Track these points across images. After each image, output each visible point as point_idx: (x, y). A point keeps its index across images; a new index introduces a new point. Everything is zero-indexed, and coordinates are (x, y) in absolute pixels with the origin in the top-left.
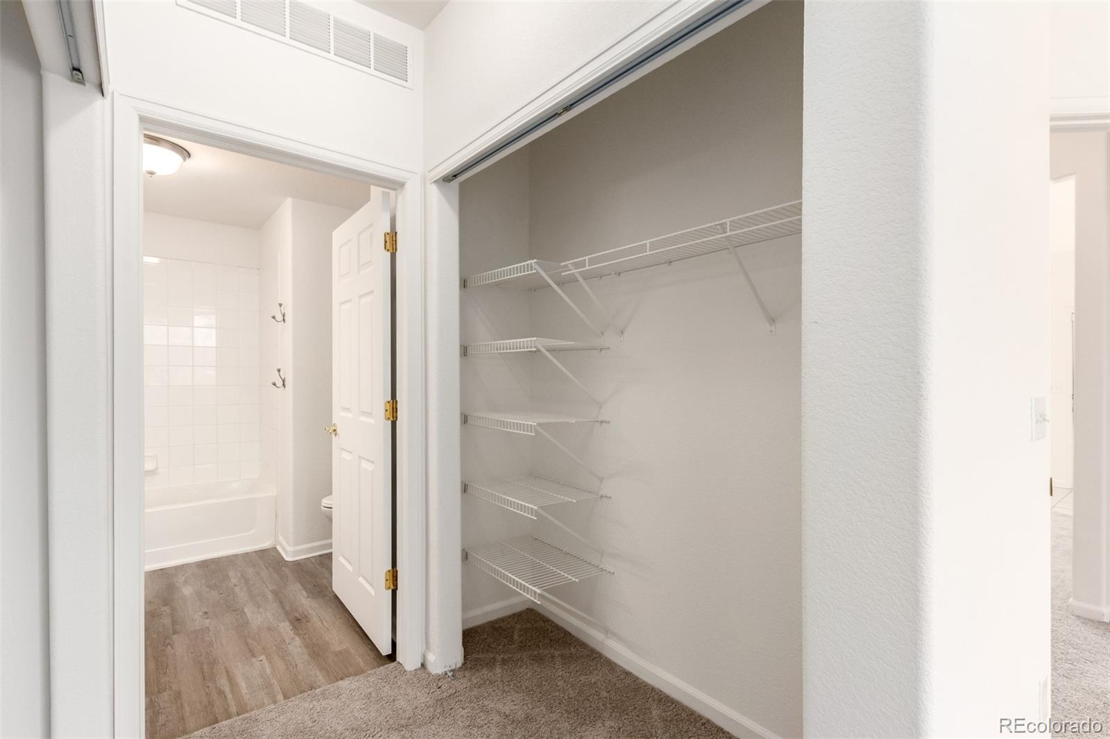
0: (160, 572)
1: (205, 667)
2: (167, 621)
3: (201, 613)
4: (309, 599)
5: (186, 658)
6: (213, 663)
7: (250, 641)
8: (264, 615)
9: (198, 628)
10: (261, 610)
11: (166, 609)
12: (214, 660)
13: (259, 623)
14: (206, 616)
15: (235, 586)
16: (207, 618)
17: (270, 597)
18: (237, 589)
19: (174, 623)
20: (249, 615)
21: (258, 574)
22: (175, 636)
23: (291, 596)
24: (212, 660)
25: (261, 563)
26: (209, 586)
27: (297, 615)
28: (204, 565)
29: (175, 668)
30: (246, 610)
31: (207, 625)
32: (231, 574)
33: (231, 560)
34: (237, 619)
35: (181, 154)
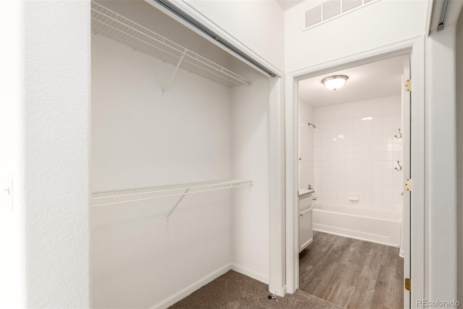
0: (349, 239)
1: (334, 278)
2: (337, 256)
3: (349, 259)
4: (394, 278)
5: (332, 271)
6: (337, 278)
7: (355, 279)
8: (370, 272)
9: (343, 264)
10: (370, 270)
11: (340, 252)
12: (339, 277)
13: (365, 275)
14: (349, 261)
15: (369, 256)
16: (349, 262)
17: (379, 267)
18: (369, 257)
19: (338, 258)
20: (364, 269)
21: (382, 255)
22: (335, 262)
23: (388, 271)
24: (338, 277)
25: (387, 252)
26: (360, 252)
27: (383, 281)
28: (365, 243)
29: (326, 273)
30: (364, 267)
31: (347, 264)
32: (372, 251)
33: (376, 245)
34: (358, 268)
35: (344, 78)
